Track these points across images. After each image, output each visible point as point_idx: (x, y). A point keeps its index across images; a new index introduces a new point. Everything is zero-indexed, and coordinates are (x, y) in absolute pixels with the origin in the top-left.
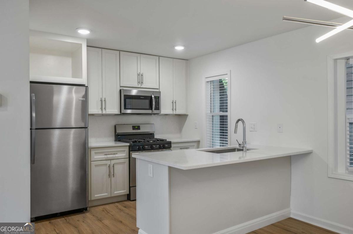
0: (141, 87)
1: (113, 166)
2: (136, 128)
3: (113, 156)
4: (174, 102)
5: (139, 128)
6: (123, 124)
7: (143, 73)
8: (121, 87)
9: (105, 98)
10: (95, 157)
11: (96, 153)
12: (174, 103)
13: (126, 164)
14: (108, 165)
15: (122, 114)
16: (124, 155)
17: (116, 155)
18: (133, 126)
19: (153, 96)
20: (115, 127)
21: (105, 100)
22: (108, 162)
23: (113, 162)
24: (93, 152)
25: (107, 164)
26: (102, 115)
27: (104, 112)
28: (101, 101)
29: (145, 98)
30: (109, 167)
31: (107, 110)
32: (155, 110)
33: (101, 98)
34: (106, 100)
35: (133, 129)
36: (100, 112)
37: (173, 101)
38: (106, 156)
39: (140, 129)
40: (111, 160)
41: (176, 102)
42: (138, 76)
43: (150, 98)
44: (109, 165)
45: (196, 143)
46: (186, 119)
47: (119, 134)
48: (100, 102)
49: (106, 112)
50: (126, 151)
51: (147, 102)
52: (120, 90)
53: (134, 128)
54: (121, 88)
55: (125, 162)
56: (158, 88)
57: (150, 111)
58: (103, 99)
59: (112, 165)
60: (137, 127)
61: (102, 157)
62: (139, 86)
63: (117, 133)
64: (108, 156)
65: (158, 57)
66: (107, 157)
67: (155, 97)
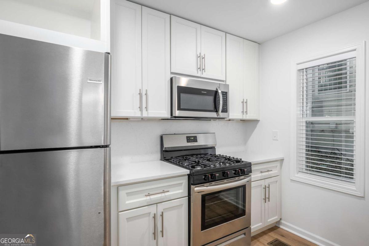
0: (202, 76)
1: (162, 215)
2: (191, 140)
3: (161, 197)
4: (245, 101)
5: (195, 139)
6: (174, 133)
7: (204, 55)
8: (172, 73)
9: (146, 90)
10: (127, 202)
11: (128, 194)
12: (244, 103)
13: (183, 207)
14: (152, 215)
15: (174, 118)
16: (181, 191)
17: (167, 194)
18: (187, 137)
19: (220, 91)
20: (162, 138)
21: (146, 94)
22: (152, 210)
23: (161, 207)
24: (123, 193)
25: (150, 213)
26: (142, 119)
27: (145, 115)
28: (140, 94)
29: (208, 92)
30: (154, 217)
31: (149, 111)
32: (222, 112)
33: (140, 90)
34: (149, 93)
35: (188, 142)
36: (138, 114)
37: (243, 99)
38: (148, 198)
39: (197, 141)
40: (158, 204)
41: (248, 103)
42: (198, 59)
43: (214, 94)
44: (155, 214)
45: (279, 162)
46: (256, 127)
47: (167, 149)
48: (139, 96)
49: (148, 114)
50: (183, 184)
51: (211, 99)
52: (171, 79)
53: (189, 139)
54: (172, 76)
55: (182, 205)
56: (225, 80)
57: (214, 115)
58: (144, 93)
59: (159, 214)
60: (192, 138)
61: (142, 199)
62: (199, 75)
63: (165, 148)
64: (152, 197)
65: (225, 33)
66: (150, 199)
67: (222, 92)
